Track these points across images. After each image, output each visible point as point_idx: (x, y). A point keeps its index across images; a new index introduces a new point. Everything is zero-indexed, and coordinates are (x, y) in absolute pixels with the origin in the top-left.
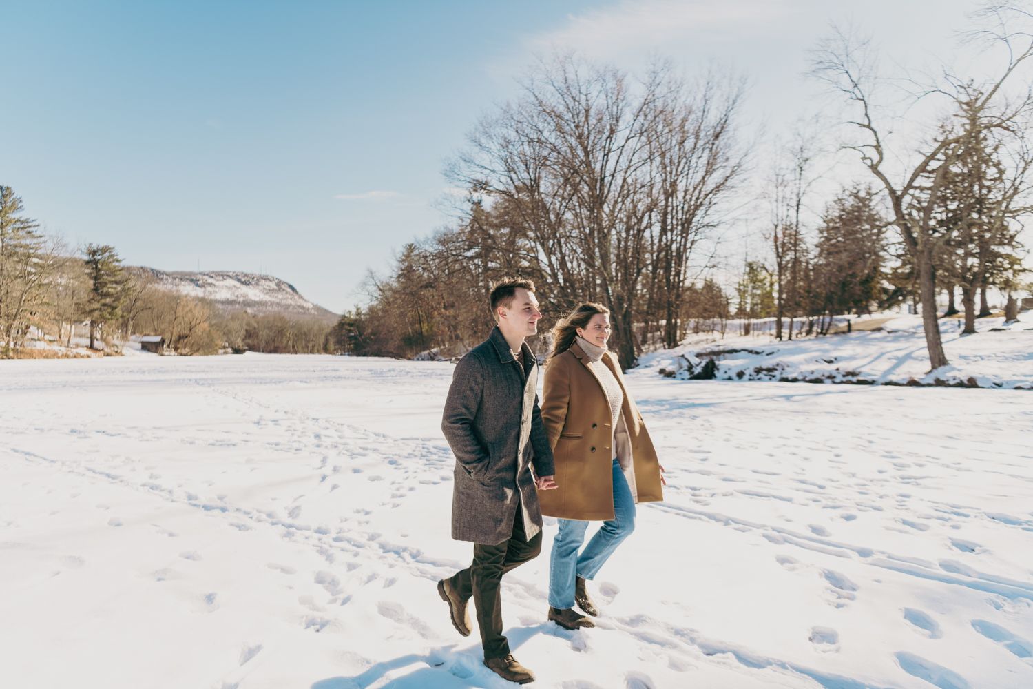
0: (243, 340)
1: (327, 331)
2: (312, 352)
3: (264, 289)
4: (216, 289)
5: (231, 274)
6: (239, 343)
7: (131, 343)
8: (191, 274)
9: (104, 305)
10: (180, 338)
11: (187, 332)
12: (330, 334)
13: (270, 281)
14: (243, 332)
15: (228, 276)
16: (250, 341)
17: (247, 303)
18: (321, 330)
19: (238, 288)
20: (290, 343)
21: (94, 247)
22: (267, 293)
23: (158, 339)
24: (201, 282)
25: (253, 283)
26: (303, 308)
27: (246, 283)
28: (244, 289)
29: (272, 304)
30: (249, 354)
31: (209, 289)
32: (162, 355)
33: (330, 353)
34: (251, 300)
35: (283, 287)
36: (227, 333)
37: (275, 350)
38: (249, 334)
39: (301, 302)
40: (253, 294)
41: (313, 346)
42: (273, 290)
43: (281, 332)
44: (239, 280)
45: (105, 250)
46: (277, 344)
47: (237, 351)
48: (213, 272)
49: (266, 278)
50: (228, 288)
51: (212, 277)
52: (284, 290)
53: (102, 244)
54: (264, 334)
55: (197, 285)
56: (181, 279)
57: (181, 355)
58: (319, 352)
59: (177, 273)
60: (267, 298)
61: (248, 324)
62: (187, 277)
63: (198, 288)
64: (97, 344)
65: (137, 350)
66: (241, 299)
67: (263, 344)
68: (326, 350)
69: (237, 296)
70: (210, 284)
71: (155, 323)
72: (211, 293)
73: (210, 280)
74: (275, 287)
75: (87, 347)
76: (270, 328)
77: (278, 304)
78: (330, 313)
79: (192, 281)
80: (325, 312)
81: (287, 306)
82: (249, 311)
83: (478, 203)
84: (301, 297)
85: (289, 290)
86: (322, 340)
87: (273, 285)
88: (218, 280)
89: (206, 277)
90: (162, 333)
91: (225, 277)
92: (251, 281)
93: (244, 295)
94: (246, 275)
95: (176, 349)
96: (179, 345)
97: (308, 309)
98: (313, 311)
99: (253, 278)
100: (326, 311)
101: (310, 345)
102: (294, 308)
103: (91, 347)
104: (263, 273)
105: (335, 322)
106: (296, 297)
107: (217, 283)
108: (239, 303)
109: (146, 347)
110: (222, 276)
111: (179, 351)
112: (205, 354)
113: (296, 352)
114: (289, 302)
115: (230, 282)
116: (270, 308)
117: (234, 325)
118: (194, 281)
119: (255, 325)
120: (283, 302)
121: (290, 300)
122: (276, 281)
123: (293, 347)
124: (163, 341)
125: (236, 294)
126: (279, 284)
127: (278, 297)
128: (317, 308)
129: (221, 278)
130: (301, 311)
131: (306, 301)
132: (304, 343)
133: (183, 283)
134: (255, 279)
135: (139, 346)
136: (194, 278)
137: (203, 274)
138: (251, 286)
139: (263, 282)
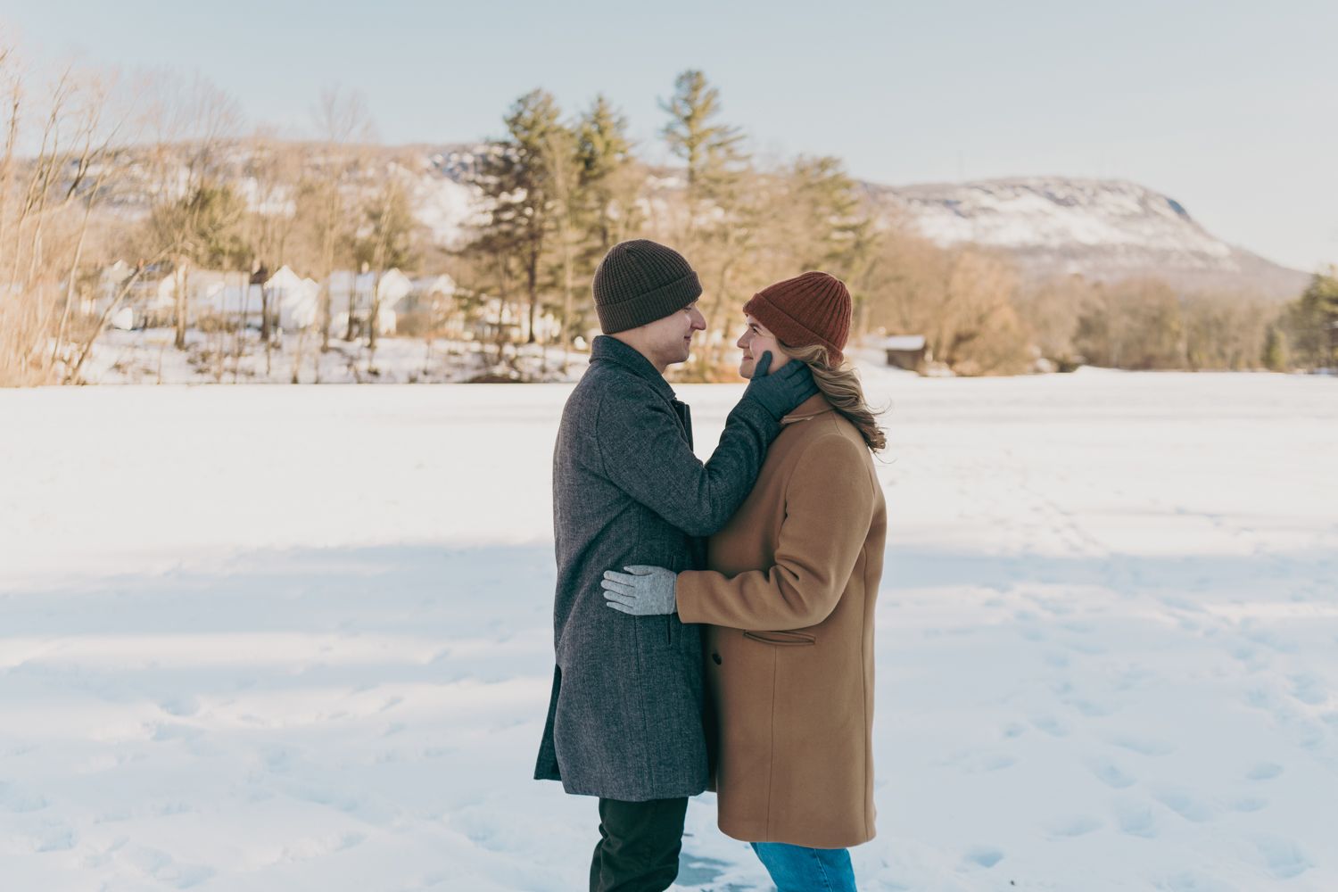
0: (1074, 340)
1: (1271, 316)
2: (1233, 366)
3: (1111, 214)
4: (1000, 221)
5: (1032, 183)
6: (1065, 349)
7: (866, 352)
8: (944, 188)
10: (960, 339)
11: (973, 327)
12: (1281, 321)
13: (1122, 192)
14: (1073, 324)
15: (1027, 187)
16: (1089, 344)
17: (1071, 252)
18: (1255, 313)
19: (1046, 214)
20: (1182, 347)
22: (1116, 224)
23: (914, 343)
24: (964, 207)
25: (1083, 200)
26: (1203, 256)
27: (1067, 203)
28: (1062, 217)
29: (1129, 249)
30: (1086, 373)
31: (984, 220)
32: (925, 375)
33: (1280, 370)
34: (1078, 243)
35: (1154, 205)
36: (1041, 327)
37: (1147, 364)
38: (1087, 327)
39: (1198, 243)
40: (1084, 227)
41: (1238, 354)
42: (1131, 217)
43: (1157, 322)
44: (1051, 197)
45: (826, 164)
46: (1151, 349)
47: (1064, 367)
48: (992, 181)
49: (1112, 187)
50: (1027, 216)
51: (989, 192)
52: (1156, 214)
54: (1119, 326)
55: (958, 213)
56: (925, 202)
57: (962, 375)
58: (1251, 367)
59: (917, 188)
60: (1116, 236)
61: (1084, 304)
62: (938, 196)
63: (959, 220)
65: (881, 366)
66: (1055, 242)
67: (1117, 349)
68: (1269, 361)
69: (1046, 236)
70: (987, 210)
71: (905, 308)
72: (987, 230)
73: (987, 201)
74: (1137, 208)
76: (1133, 313)
77: (1143, 250)
78: (1275, 267)
79: (947, 203)
81: (1164, 255)
82: (1073, 267)
84: (1199, 229)
85: (1170, 213)
86: (1259, 340)
87: (1131, 205)
88: (1001, 199)
89: (977, 194)
90: (922, 331)
91: (1020, 190)
92: (1078, 194)
93: (1063, 232)
94: (1067, 183)
95: (951, 362)
96: (958, 356)
97: (1216, 260)
98: (1230, 266)
99: (1084, 189)
100: (1263, 263)
101: (1229, 351)
102: (1181, 257)
105: (1295, 293)
106: (1187, 230)
107: (1000, 206)
108: (1050, 251)
109: (895, 359)
110: (1014, 187)
111: (958, 367)
112: (1009, 373)
113: (1194, 367)
114: (1170, 243)
115: (1030, 202)
116: (1122, 261)
117: (1052, 306)
118: (952, 205)
119: (1101, 305)
120: (1156, 244)
121: (1172, 239)
122: (1140, 193)
123: (1189, 356)
124: (924, 348)
125: (1044, 229)
126: (1146, 198)
127: (1144, 234)
128: (1241, 256)
129: (1009, 193)
130: (1198, 264)
131: (1210, 238)
132: (1213, 346)
133: (928, 210)
134: (1089, 192)
135: (883, 357)
136: (950, 197)
137: (971, 186)
138: (1078, 209)
139: (1106, 197)
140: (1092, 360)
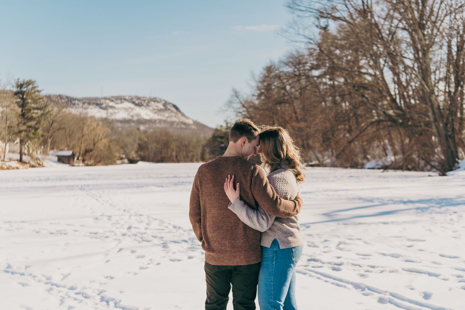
0: (136, 152)
1: (204, 142)
3: (154, 109)
4: (116, 111)
5: (127, 98)
6: (133, 155)
7: (50, 157)
8: (96, 99)
9: (29, 127)
10: (87, 151)
11: (91, 147)
12: (206, 145)
13: (158, 102)
14: (136, 146)
15: (125, 99)
16: (142, 153)
17: (140, 122)
18: (198, 142)
19: (133, 109)
20: (174, 154)
21: (21, 81)
22: (156, 113)
23: (69, 153)
24: (104, 106)
25: (145, 104)
26: (185, 124)
27: (139, 105)
28: (138, 110)
29: (160, 121)
30: (141, 164)
31: (110, 110)
32: (73, 166)
34: (143, 119)
35: (169, 107)
36: (124, 147)
37: (162, 160)
38: (141, 147)
39: (183, 119)
40: (145, 113)
41: (193, 156)
42: (160, 110)
43: (166, 145)
44: (133, 103)
45: (29, 83)
46: (164, 155)
47: (132, 161)
48: (113, 97)
49: (155, 100)
50: (126, 109)
51: (113, 101)
52: (169, 109)
53: (27, 79)
54: (153, 146)
55: (101, 108)
56: (89, 104)
57: (87, 165)
59: (86, 99)
60: (156, 117)
61: (140, 139)
62: (94, 102)
63: (102, 110)
64: (25, 158)
65: (54, 162)
66: (135, 118)
67: (152, 155)
69: (132, 116)
70: (112, 107)
71: (68, 140)
72: (112, 114)
73: (111, 104)
74: (162, 107)
75: (17, 160)
76: (157, 142)
77: (165, 121)
78: (207, 127)
79: (97, 104)
80: (201, 127)
81: (172, 123)
82: (142, 128)
83: (325, 28)
84: (183, 115)
85: (173, 109)
86: (199, 151)
87: (161, 106)
88: (117, 103)
89: (108, 101)
90: (73, 148)
91: (123, 100)
92: (143, 102)
93: (138, 115)
94: (139, 98)
95: (83, 161)
96: (86, 158)
97: (189, 125)
98: (193, 127)
99: (145, 101)
100: (204, 126)
102: (178, 124)
103: (21, 161)
104: (153, 96)
105: (209, 135)
106: (179, 115)
107: (117, 106)
108: (134, 121)
109: (61, 159)
110: (121, 99)
111: (86, 162)
112: (107, 164)
113: (178, 161)
114: (174, 119)
115: (127, 105)
116: (158, 125)
117: (129, 140)
118: (99, 105)
119: (146, 139)
120: (169, 120)
121: (174, 118)
122: (163, 102)
123: (176, 157)
124: (73, 155)
125: (132, 114)
126: (165, 104)
127: (165, 116)
128: (196, 123)
129: (119, 101)
130: (183, 126)
131: (187, 118)
132: (185, 153)
133: (91, 106)
134: (146, 101)
135: (56, 159)
136: (99, 102)
137: (105, 99)
138: (143, 107)
139: (153, 103)
140: (143, 159)
